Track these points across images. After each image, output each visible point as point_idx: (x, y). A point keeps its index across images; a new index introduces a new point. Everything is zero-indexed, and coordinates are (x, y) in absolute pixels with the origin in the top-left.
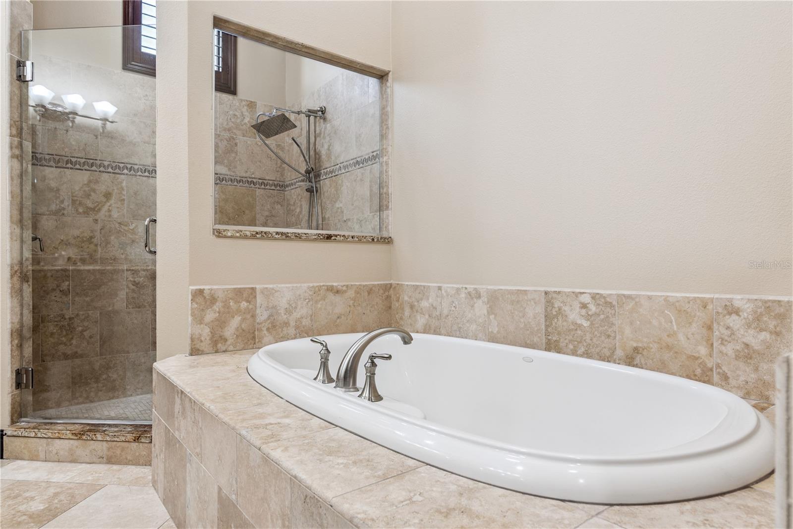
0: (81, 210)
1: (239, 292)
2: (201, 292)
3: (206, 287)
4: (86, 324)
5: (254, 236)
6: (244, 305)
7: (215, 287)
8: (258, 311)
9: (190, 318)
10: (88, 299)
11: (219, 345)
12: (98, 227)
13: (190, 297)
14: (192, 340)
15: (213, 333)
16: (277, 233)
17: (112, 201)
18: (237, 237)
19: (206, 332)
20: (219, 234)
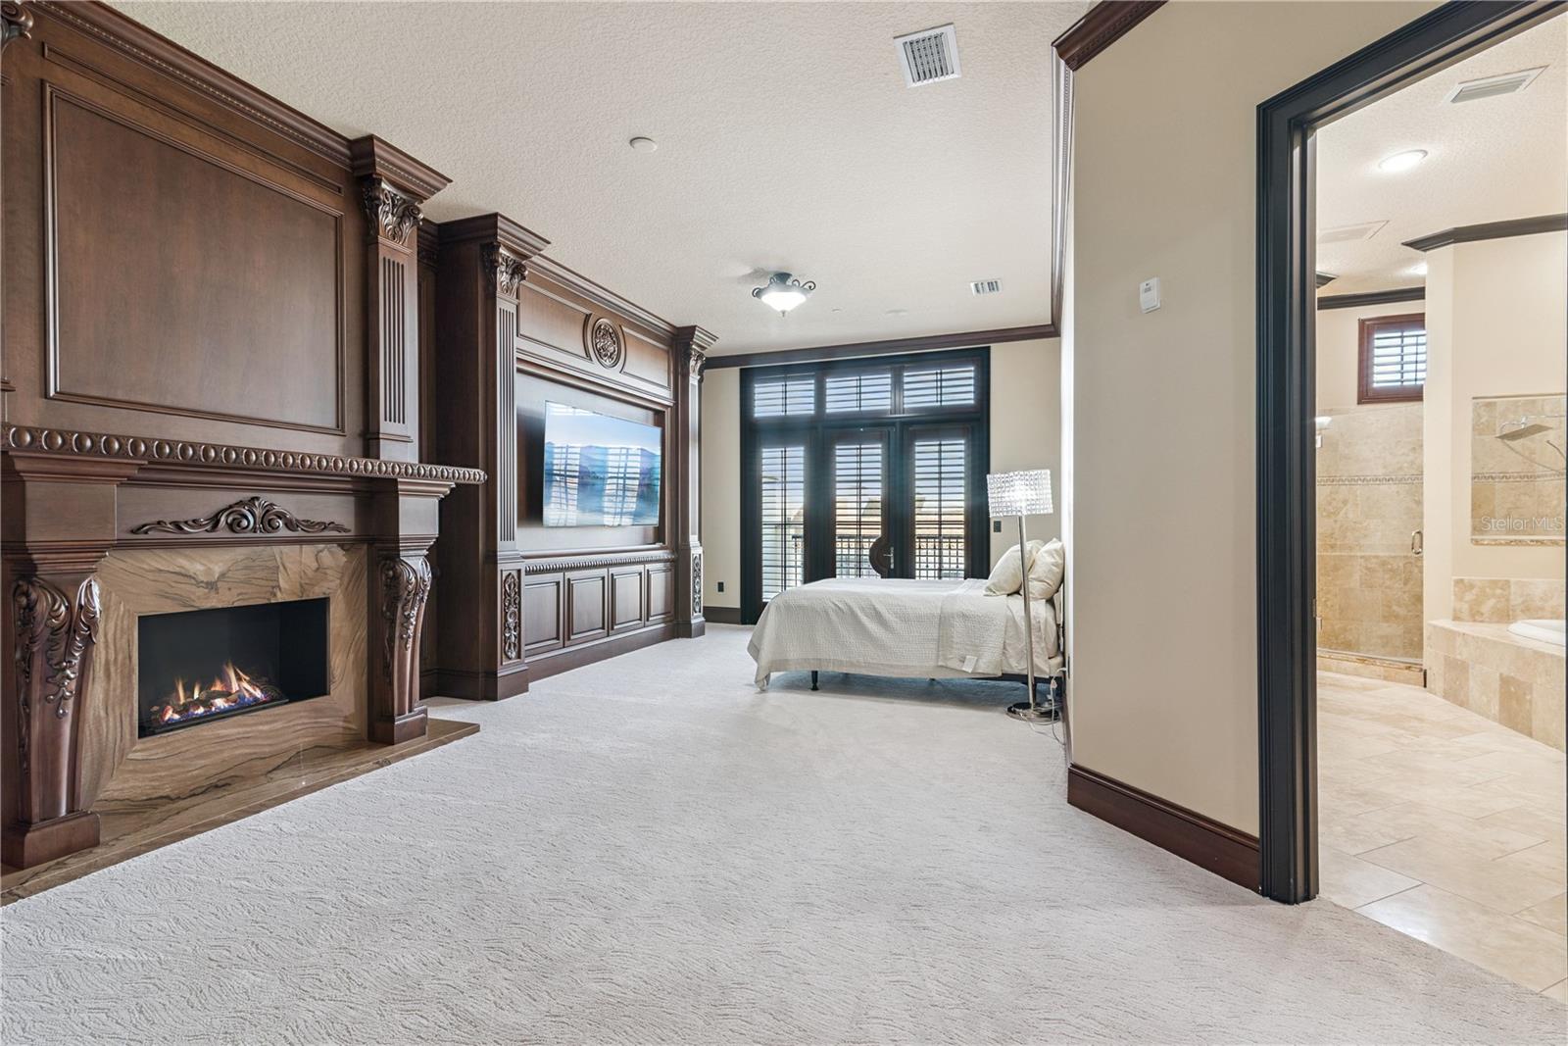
0: (1324, 514)
1: (1494, 583)
2: (1462, 580)
3: (1466, 578)
4: (1328, 596)
5: (1509, 543)
6: (1499, 591)
7: (1473, 578)
8: (1512, 597)
9: (1453, 597)
10: (1330, 578)
11: (1477, 617)
12: (1338, 525)
13: (1453, 583)
14: (1455, 610)
15: (1471, 609)
16: (1532, 541)
17: (1349, 506)
18: (1491, 545)
19: (1466, 607)
20: (1477, 542)
